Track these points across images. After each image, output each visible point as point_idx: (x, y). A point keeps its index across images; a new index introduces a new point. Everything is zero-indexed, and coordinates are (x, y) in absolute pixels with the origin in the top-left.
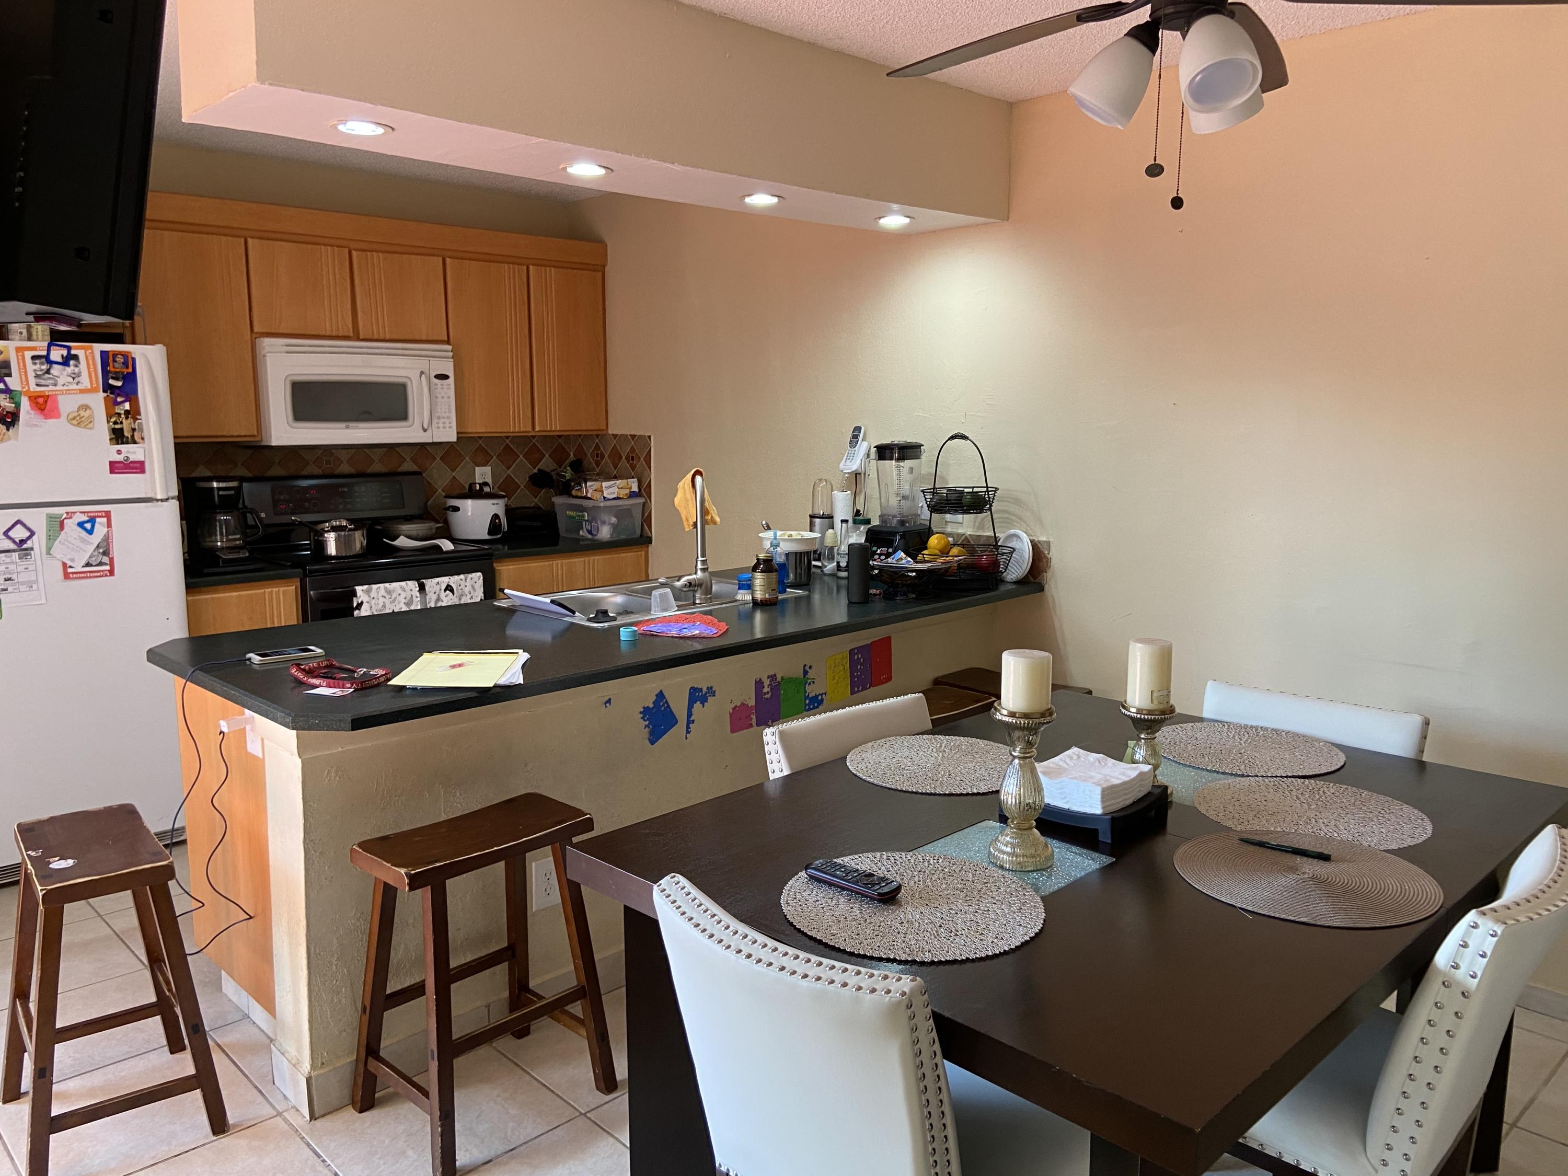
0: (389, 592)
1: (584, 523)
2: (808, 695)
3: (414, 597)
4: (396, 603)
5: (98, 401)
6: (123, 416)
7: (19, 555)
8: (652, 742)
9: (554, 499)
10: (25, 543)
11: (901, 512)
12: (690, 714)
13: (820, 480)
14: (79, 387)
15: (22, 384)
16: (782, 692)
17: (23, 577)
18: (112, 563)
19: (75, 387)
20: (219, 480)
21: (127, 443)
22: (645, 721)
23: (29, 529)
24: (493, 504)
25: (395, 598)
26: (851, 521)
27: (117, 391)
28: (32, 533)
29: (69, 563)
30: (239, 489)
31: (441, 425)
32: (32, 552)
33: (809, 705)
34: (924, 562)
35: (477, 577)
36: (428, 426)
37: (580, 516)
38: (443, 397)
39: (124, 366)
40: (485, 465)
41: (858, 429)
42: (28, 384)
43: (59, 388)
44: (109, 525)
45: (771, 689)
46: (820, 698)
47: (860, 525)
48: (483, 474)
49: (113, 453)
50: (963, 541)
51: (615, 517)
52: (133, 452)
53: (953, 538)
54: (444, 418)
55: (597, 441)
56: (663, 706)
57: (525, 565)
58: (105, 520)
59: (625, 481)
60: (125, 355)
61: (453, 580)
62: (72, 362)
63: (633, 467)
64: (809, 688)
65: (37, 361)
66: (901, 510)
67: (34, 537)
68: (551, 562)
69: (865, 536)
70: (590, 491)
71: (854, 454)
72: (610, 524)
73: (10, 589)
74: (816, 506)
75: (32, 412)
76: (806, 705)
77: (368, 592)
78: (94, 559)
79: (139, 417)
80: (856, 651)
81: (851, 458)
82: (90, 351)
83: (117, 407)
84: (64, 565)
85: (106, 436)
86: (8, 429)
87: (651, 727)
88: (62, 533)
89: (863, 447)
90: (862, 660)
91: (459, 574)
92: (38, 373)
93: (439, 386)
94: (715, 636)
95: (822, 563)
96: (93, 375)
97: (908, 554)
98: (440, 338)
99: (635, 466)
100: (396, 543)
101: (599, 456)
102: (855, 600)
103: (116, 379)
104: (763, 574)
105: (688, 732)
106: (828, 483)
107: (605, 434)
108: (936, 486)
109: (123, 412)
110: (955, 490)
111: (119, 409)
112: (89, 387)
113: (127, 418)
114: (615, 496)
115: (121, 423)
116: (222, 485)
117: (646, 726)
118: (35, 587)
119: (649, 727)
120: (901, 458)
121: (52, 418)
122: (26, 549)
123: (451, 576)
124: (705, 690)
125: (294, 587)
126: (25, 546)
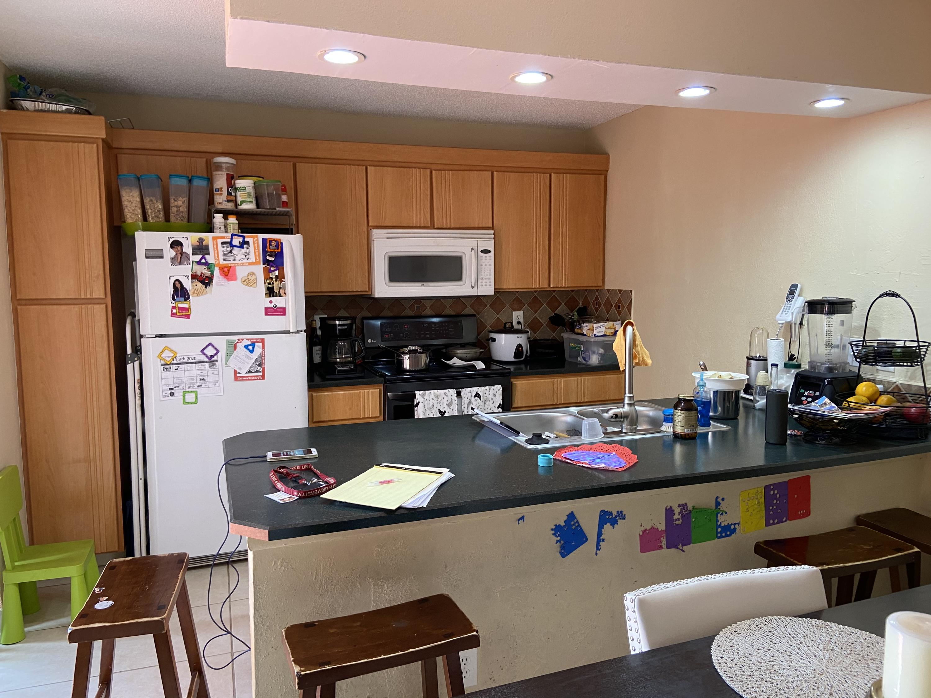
0: (437, 396)
1: (581, 352)
2: (721, 523)
3: (453, 401)
4: (441, 404)
5: (260, 269)
6: (274, 279)
7: (209, 364)
8: (563, 556)
9: (562, 334)
10: (213, 357)
11: (830, 361)
12: (600, 534)
13: (758, 328)
14: (248, 261)
15: (215, 259)
16: (693, 520)
17: (211, 378)
18: (263, 372)
19: (246, 261)
20: (339, 319)
21: (276, 296)
22: (557, 537)
23: (216, 349)
24: (518, 337)
25: (441, 401)
26: (781, 366)
27: (271, 264)
28: (218, 351)
29: (238, 371)
30: (350, 326)
31: (484, 284)
32: (217, 363)
33: (720, 532)
34: (850, 409)
35: (498, 389)
36: (475, 284)
37: (578, 347)
38: (486, 265)
39: (276, 248)
40: (519, 310)
41: (795, 286)
42: (218, 259)
43: (237, 262)
44: (263, 347)
45: (682, 517)
46: (732, 527)
47: (791, 369)
48: (518, 316)
49: (267, 302)
50: (894, 388)
51: (603, 349)
52: (278, 302)
53: (883, 385)
54: (486, 279)
55: (597, 294)
56: (573, 525)
57: (534, 381)
58: (260, 344)
59: (611, 323)
60: (277, 241)
61: (481, 390)
62: (245, 246)
63: (619, 313)
64: (721, 518)
65: (225, 245)
66: (830, 358)
67: (219, 354)
68: (553, 380)
69: (794, 380)
70: (586, 330)
71: (790, 307)
72: (598, 353)
73: (203, 386)
74: (753, 349)
75: (221, 277)
76: (717, 533)
77: (423, 396)
78: (253, 368)
79: (283, 280)
80: (772, 487)
81: (787, 310)
82: (256, 239)
83: (270, 274)
84: (235, 371)
85: (264, 291)
86: (206, 287)
87: (562, 542)
88: (235, 352)
89: (799, 302)
90: (778, 496)
91: (485, 386)
92: (225, 253)
93: (484, 258)
94: (620, 470)
95: (753, 397)
96: (257, 253)
97: (832, 400)
98: (487, 226)
99: (621, 312)
100: (450, 362)
101: (597, 305)
102: (771, 441)
103: (271, 256)
104: (682, 412)
105: (598, 548)
106: (764, 331)
107: (602, 290)
108: (866, 339)
109: (274, 277)
110: (886, 343)
111: (272, 275)
112: (254, 261)
113: (276, 281)
114: (603, 334)
115: (273, 284)
116: (341, 322)
117: (557, 541)
118: (217, 385)
119: (560, 543)
120: (831, 312)
121: (232, 280)
122: (213, 361)
123: (480, 387)
124: (615, 513)
125: (378, 390)
126: (213, 359)
